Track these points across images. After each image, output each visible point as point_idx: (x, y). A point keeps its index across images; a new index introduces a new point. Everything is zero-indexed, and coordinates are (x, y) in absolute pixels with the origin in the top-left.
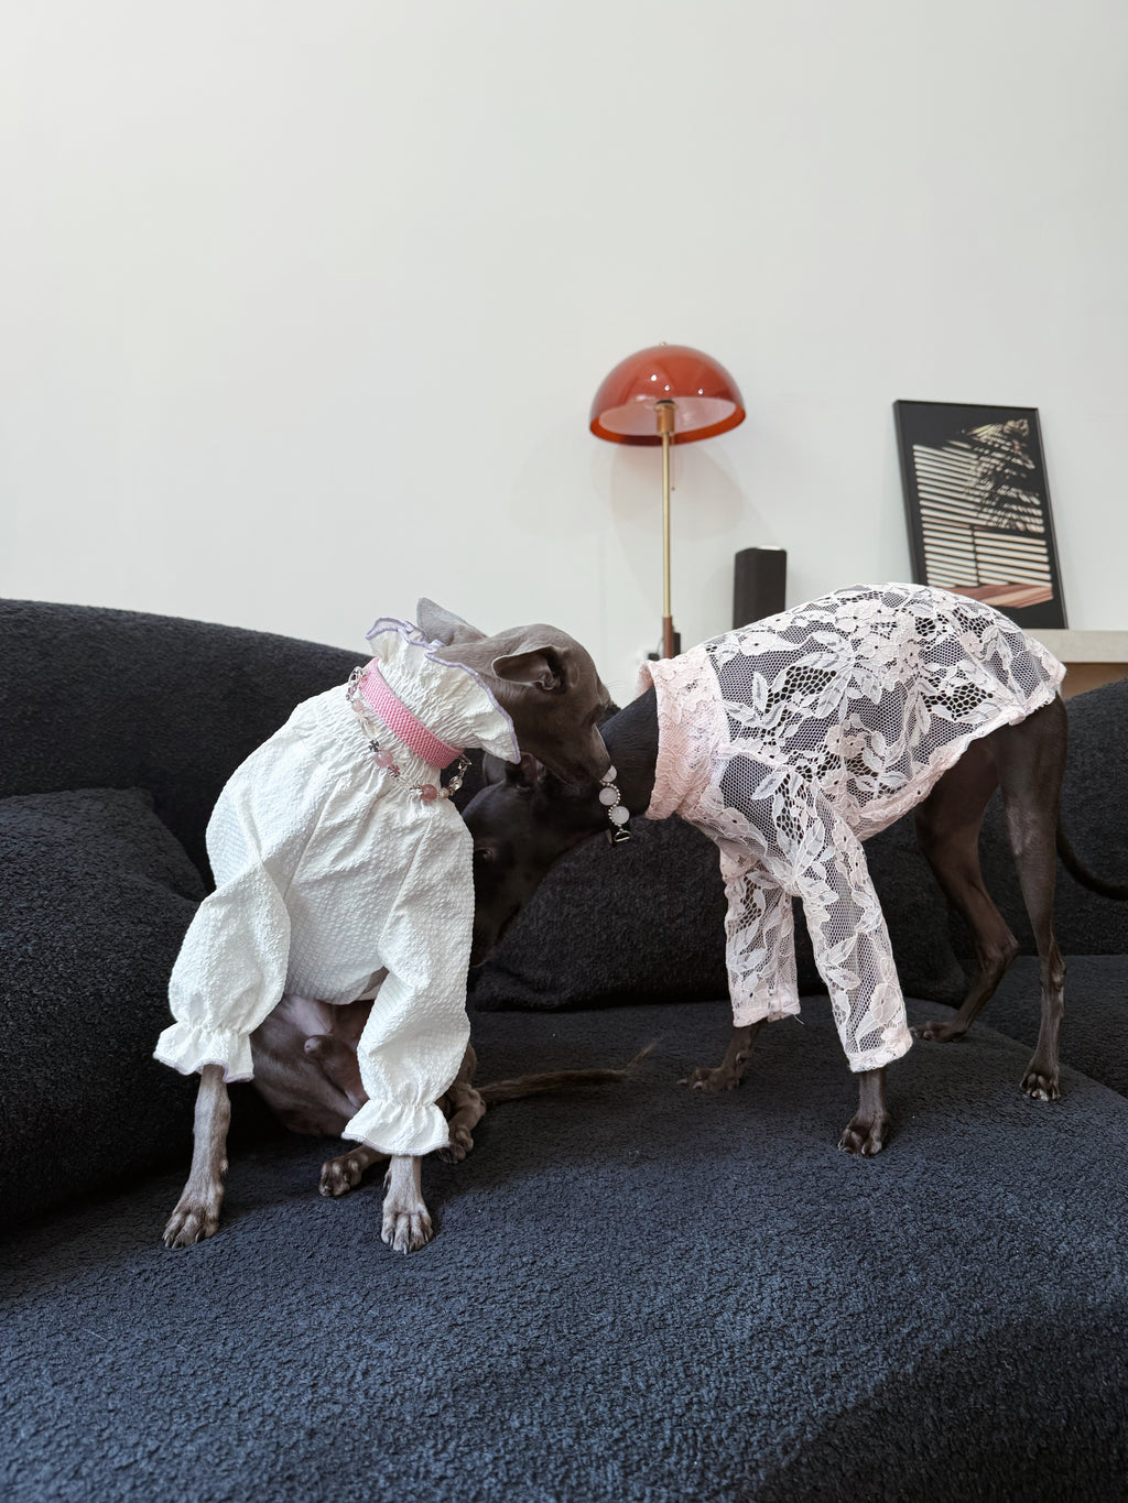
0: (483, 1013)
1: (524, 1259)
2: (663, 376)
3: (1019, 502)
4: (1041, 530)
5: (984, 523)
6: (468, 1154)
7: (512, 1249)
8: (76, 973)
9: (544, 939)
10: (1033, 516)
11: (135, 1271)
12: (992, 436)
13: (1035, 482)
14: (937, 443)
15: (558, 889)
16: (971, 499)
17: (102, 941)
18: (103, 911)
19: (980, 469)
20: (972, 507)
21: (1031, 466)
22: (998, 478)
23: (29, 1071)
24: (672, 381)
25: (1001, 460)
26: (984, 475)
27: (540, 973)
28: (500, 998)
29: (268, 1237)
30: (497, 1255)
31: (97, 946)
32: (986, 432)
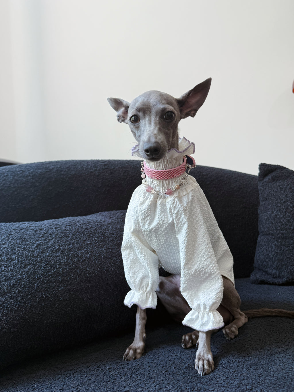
0: (253, 285)
1: (248, 387)
6: (236, 337)
7: (243, 381)
8: (102, 264)
9: (275, 259)
11: (108, 367)
15: (279, 240)
17: (112, 254)
18: (114, 244)
23: (82, 295)
27: (274, 271)
28: (259, 280)
29: (155, 361)
30: (236, 383)
31: (110, 255)
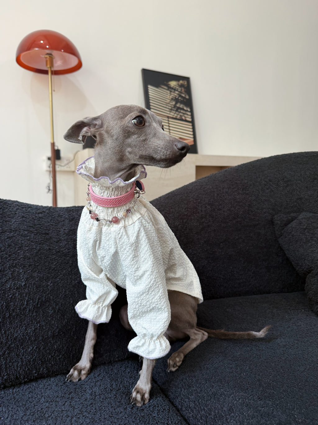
2: (46, 42)
3: (183, 109)
4: (190, 120)
5: (172, 116)
10: (187, 115)
12: (175, 85)
13: (189, 103)
14: (157, 85)
16: (168, 107)
19: (171, 97)
20: (168, 110)
21: (187, 97)
22: (176, 100)
24: (49, 45)
25: (178, 94)
26: (172, 99)
32: (173, 84)
